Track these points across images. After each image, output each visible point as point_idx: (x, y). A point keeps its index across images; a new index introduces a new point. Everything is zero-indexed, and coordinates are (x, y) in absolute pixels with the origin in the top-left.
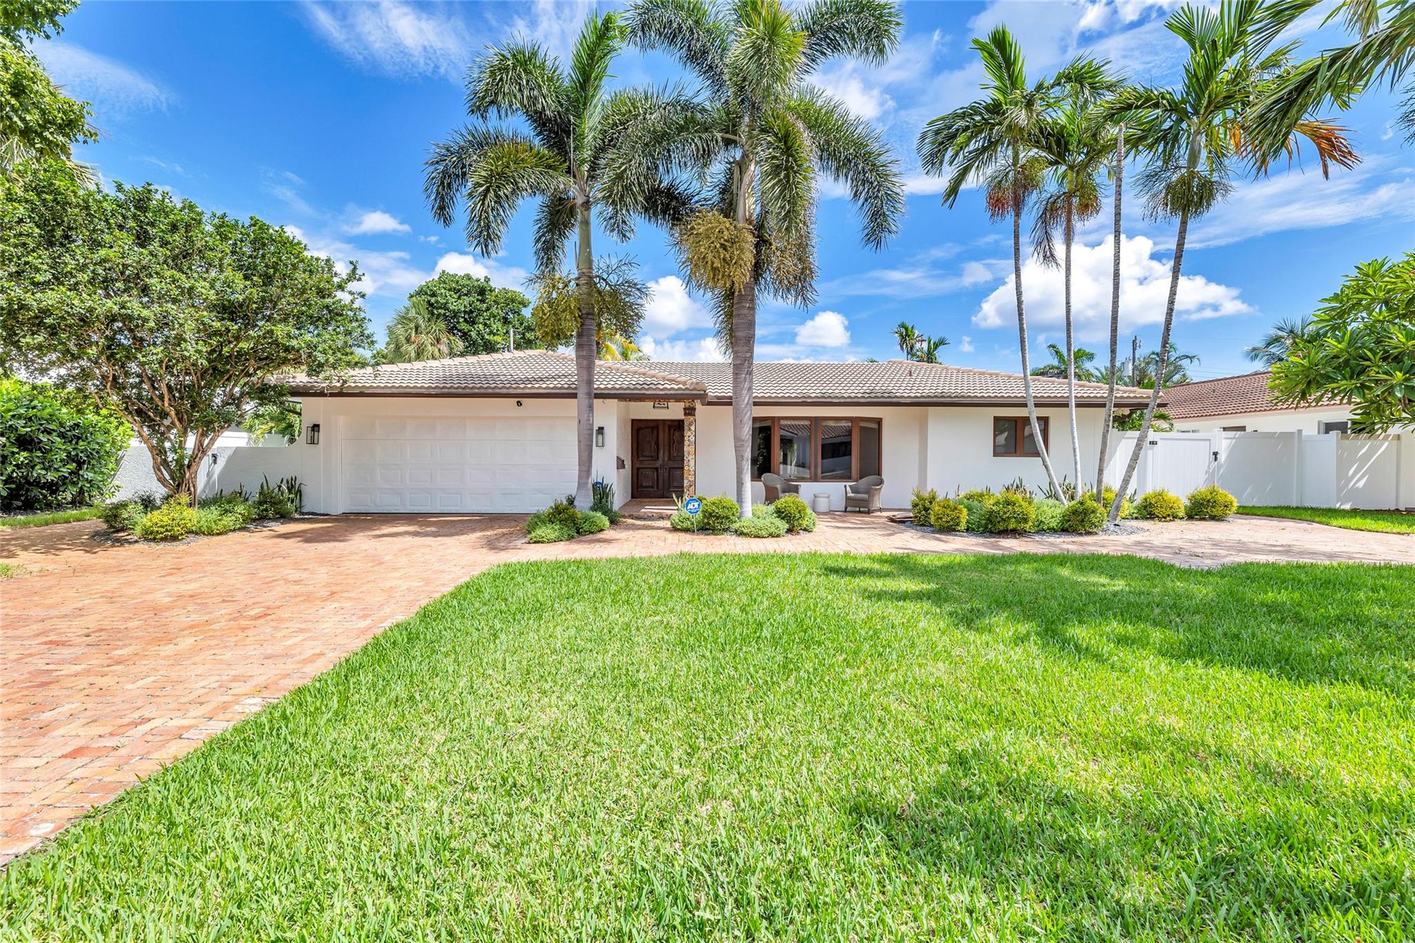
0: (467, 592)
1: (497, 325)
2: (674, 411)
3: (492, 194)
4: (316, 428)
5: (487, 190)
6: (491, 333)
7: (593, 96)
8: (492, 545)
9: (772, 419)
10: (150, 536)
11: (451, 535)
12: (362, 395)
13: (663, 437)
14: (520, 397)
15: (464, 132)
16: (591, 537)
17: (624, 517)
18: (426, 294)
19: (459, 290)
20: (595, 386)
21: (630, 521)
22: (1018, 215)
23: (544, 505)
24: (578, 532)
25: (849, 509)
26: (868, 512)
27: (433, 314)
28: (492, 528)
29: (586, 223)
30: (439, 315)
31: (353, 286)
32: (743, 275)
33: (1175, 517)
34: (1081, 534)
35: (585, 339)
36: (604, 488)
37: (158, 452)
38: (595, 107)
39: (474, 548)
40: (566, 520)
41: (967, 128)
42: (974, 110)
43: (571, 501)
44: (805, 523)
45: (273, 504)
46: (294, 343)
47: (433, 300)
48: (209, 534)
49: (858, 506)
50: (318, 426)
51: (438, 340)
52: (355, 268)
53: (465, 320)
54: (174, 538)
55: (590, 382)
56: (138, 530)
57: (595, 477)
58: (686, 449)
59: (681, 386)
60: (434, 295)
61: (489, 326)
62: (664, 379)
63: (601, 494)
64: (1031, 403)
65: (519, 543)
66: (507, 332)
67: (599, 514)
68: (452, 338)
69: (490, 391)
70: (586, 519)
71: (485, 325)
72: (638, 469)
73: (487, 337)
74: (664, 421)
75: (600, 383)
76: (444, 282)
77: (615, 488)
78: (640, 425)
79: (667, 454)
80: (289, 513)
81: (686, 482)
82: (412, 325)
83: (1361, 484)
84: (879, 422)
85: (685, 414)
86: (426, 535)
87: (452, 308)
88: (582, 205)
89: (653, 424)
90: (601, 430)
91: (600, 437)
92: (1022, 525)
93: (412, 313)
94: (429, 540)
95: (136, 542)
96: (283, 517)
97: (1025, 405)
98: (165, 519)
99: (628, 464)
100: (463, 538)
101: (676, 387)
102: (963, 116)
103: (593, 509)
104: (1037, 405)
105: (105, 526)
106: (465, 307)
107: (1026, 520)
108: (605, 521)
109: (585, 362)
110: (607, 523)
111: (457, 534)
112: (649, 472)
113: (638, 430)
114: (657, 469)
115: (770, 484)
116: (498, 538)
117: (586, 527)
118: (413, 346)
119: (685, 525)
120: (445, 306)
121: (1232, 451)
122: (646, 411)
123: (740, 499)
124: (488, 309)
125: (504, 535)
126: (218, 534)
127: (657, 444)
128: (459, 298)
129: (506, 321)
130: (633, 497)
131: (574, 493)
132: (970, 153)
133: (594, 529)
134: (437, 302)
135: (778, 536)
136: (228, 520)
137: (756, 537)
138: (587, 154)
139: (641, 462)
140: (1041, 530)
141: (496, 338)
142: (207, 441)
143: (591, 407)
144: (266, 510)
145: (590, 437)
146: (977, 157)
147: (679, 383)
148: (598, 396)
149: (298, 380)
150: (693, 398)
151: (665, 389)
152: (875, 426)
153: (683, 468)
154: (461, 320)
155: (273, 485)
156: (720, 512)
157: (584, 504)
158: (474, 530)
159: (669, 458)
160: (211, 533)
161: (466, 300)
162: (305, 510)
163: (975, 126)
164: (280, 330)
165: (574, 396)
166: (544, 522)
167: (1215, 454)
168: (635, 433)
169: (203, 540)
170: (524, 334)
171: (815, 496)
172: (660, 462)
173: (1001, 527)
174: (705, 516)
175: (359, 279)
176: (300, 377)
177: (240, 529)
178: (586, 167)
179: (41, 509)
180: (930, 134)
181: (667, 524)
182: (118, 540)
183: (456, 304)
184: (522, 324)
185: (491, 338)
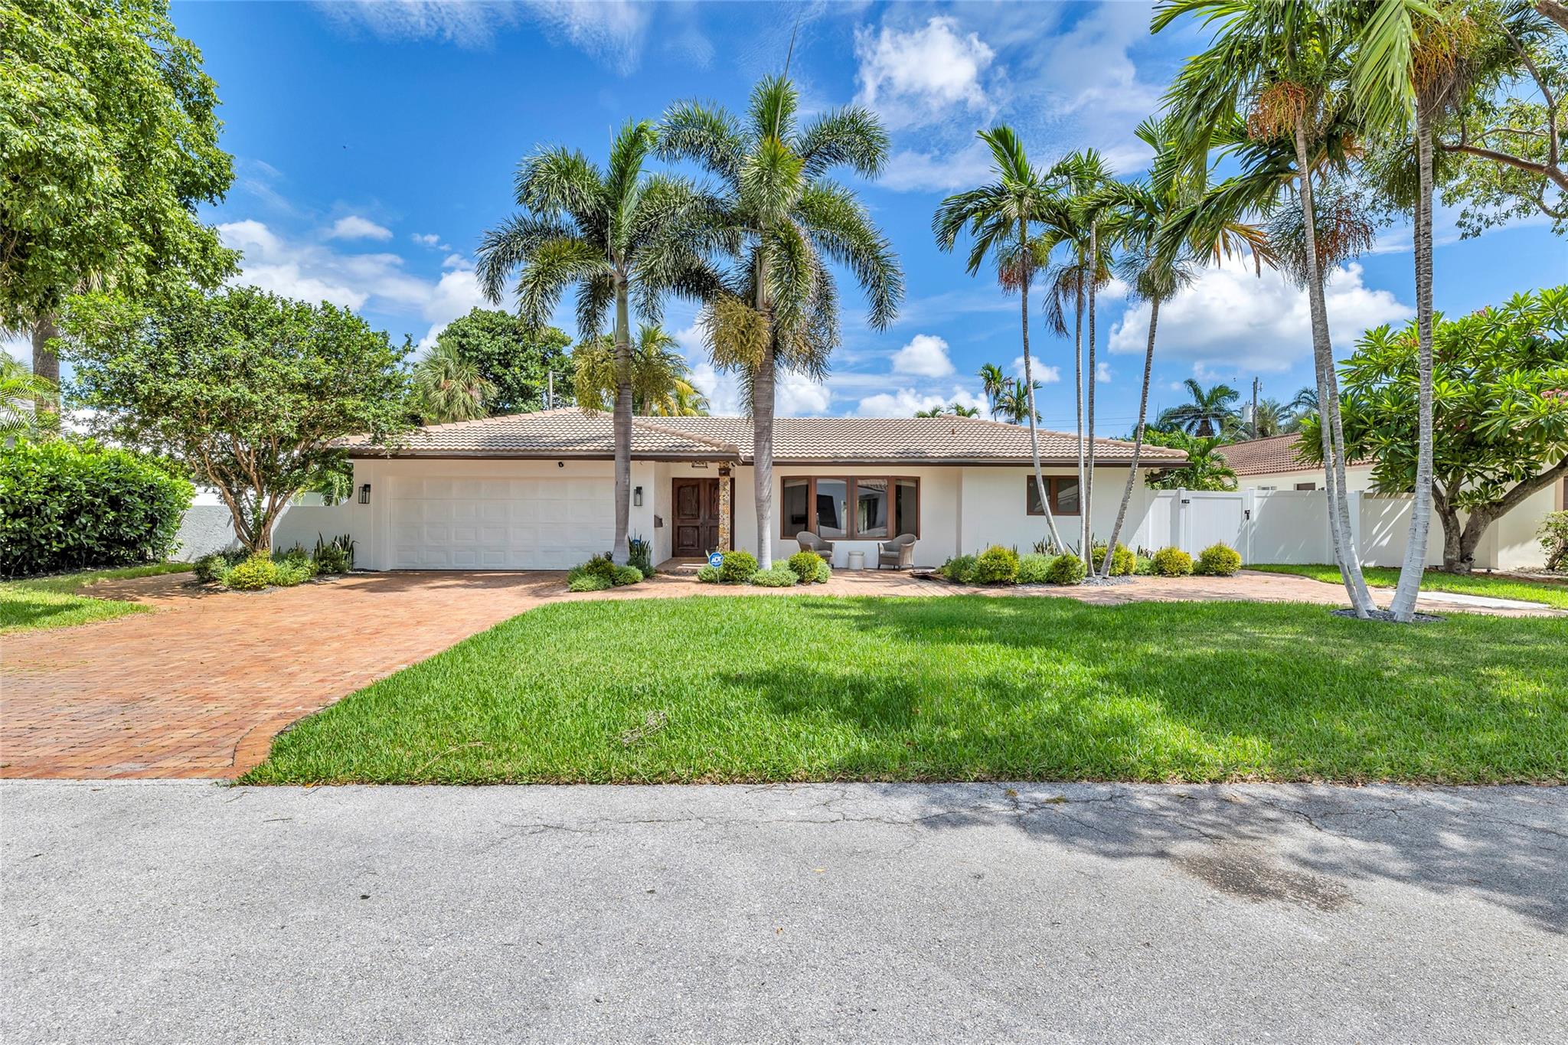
0: (523, 619)
1: (534, 368)
2: (712, 471)
3: (539, 288)
4: (367, 488)
5: (535, 285)
6: (528, 377)
7: (629, 188)
8: (536, 593)
9: (808, 478)
10: (238, 585)
11: (499, 587)
12: (413, 457)
13: (704, 495)
14: (561, 459)
15: (514, 222)
16: (625, 587)
17: (661, 573)
18: (457, 334)
19: (493, 329)
20: (633, 449)
21: (665, 576)
22: (1025, 290)
23: (584, 560)
24: (614, 583)
25: (882, 566)
26: (898, 570)
27: (464, 356)
28: (536, 582)
29: (623, 301)
30: (471, 357)
31: (409, 357)
32: (759, 355)
33: (1183, 573)
34: (1061, 585)
35: (622, 407)
36: (642, 545)
37: (238, 512)
38: (632, 195)
39: (521, 596)
40: (603, 572)
41: (976, 210)
42: (983, 193)
43: (609, 557)
44: (815, 575)
45: (332, 560)
46: (361, 414)
47: (464, 341)
48: (284, 585)
49: (890, 563)
50: (369, 486)
51: (470, 386)
52: (410, 341)
53: (500, 363)
54: (257, 588)
55: (627, 446)
56: (226, 582)
57: (632, 533)
58: (721, 507)
59: (715, 448)
60: (465, 335)
61: (526, 370)
62: (700, 441)
63: (638, 551)
64: (1037, 463)
65: (561, 592)
66: (546, 375)
67: (633, 568)
68: (485, 383)
69: (533, 453)
70: (621, 572)
71: (522, 367)
72: (679, 527)
73: (524, 382)
74: (705, 480)
75: (638, 445)
76: (477, 321)
77: (652, 545)
78: (681, 483)
79: (708, 512)
80: (344, 569)
81: (720, 539)
82: (442, 369)
83: (1385, 543)
84: (917, 480)
85: (720, 474)
86: (477, 587)
87: (485, 349)
88: (620, 284)
89: (694, 483)
90: (639, 490)
91: (638, 496)
92: (1007, 577)
93: (441, 356)
94: (480, 591)
95: (226, 590)
96: (340, 572)
97: (1032, 465)
98: (251, 570)
99: (668, 523)
100: (510, 588)
101: (709, 449)
102: (970, 199)
103: (629, 564)
104: (1043, 465)
105: (195, 577)
106: (500, 348)
107: (1009, 572)
108: (639, 574)
109: (622, 429)
110: (641, 576)
111: (505, 586)
112: (690, 531)
113: (679, 488)
114: (697, 527)
115: (804, 542)
116: (542, 589)
117: (621, 579)
118: (443, 393)
119: (709, 577)
120: (477, 349)
121: (1265, 510)
122: (686, 471)
123: (760, 555)
124: (524, 349)
125: (547, 586)
126: (291, 586)
127: (698, 502)
128: (493, 338)
129: (544, 362)
130: (673, 555)
131: (611, 549)
132: (987, 227)
133: (628, 580)
134: (469, 343)
135: (789, 586)
136: (300, 573)
137: (768, 586)
138: (624, 240)
139: (682, 521)
140: (1028, 580)
141: (533, 383)
142: (278, 502)
143: (627, 470)
144: (326, 565)
145: (626, 498)
146: (995, 230)
147: (713, 445)
148: (634, 458)
149: (351, 443)
150: (727, 460)
151: (699, 451)
152: (913, 485)
153: (718, 527)
154: (495, 363)
155: (327, 543)
156: (738, 564)
157: (621, 559)
158: (519, 583)
159: (710, 517)
160: (285, 585)
161: (502, 339)
162: (355, 567)
163: (983, 208)
164: (350, 403)
165: (612, 458)
166: (583, 574)
167: (1247, 513)
168: (676, 491)
169: (281, 590)
170: (565, 377)
171: (850, 554)
172: (701, 520)
173: (989, 578)
174: (726, 569)
175: (413, 351)
176: (354, 441)
177: (309, 582)
178: (623, 252)
179: (120, 565)
180: (944, 212)
181: (695, 578)
182: (209, 590)
183: (490, 346)
184: (562, 366)
185: (528, 382)
